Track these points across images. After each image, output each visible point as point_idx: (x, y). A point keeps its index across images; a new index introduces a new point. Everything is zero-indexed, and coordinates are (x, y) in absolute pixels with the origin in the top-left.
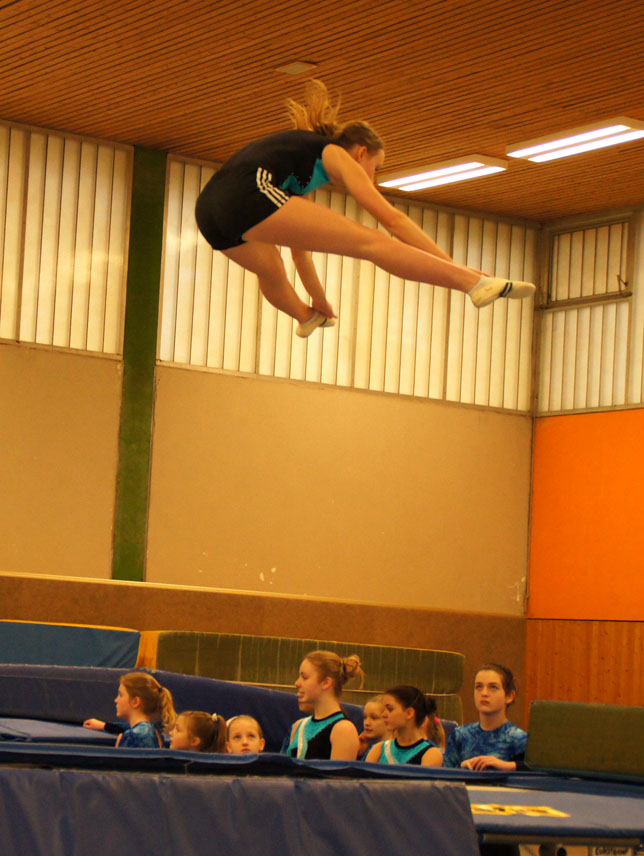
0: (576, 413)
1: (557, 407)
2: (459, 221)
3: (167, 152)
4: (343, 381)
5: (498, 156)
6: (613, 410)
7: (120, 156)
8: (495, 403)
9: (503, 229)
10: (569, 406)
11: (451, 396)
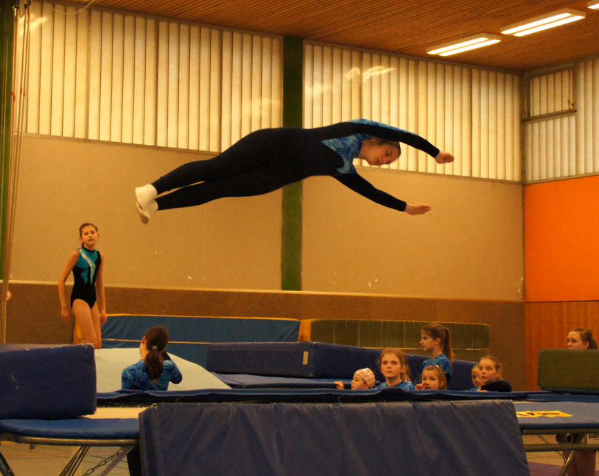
0: (548, 181)
1: (536, 178)
2: (475, 72)
3: (302, 39)
4: (412, 168)
5: (496, 34)
6: (569, 179)
7: (276, 42)
8: (500, 177)
9: (500, 76)
10: (544, 177)
11: (475, 175)
